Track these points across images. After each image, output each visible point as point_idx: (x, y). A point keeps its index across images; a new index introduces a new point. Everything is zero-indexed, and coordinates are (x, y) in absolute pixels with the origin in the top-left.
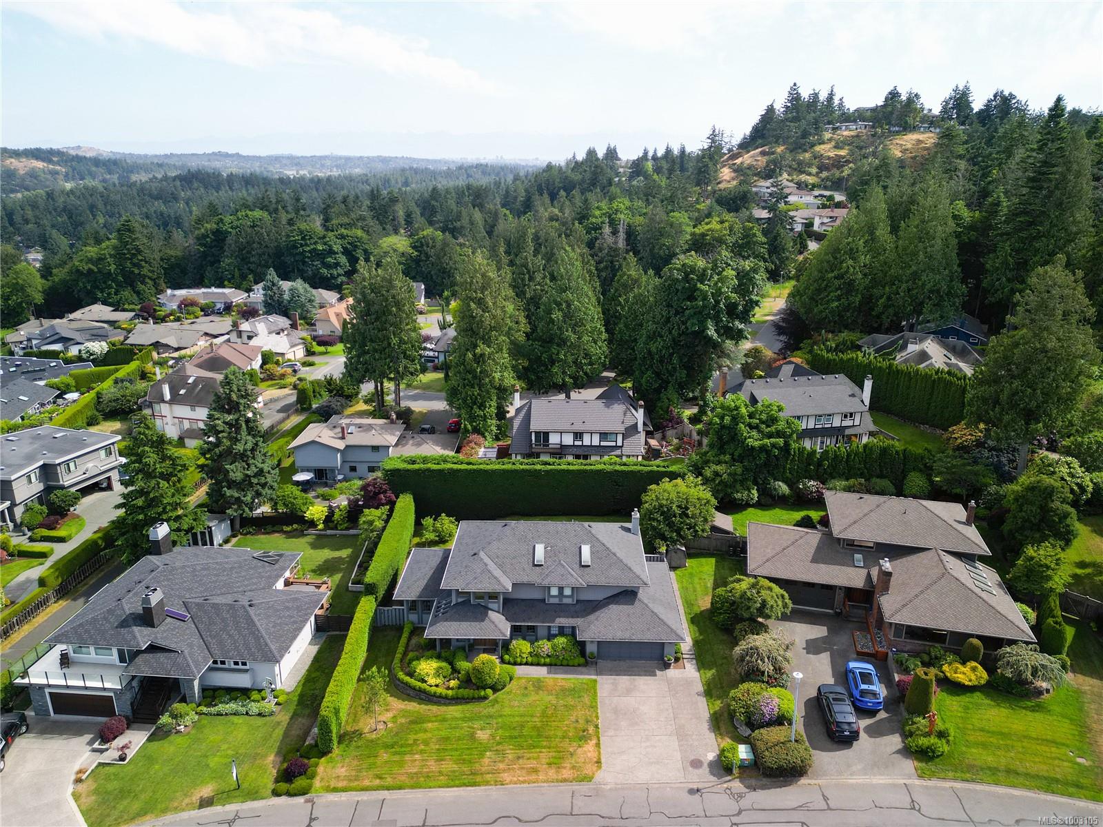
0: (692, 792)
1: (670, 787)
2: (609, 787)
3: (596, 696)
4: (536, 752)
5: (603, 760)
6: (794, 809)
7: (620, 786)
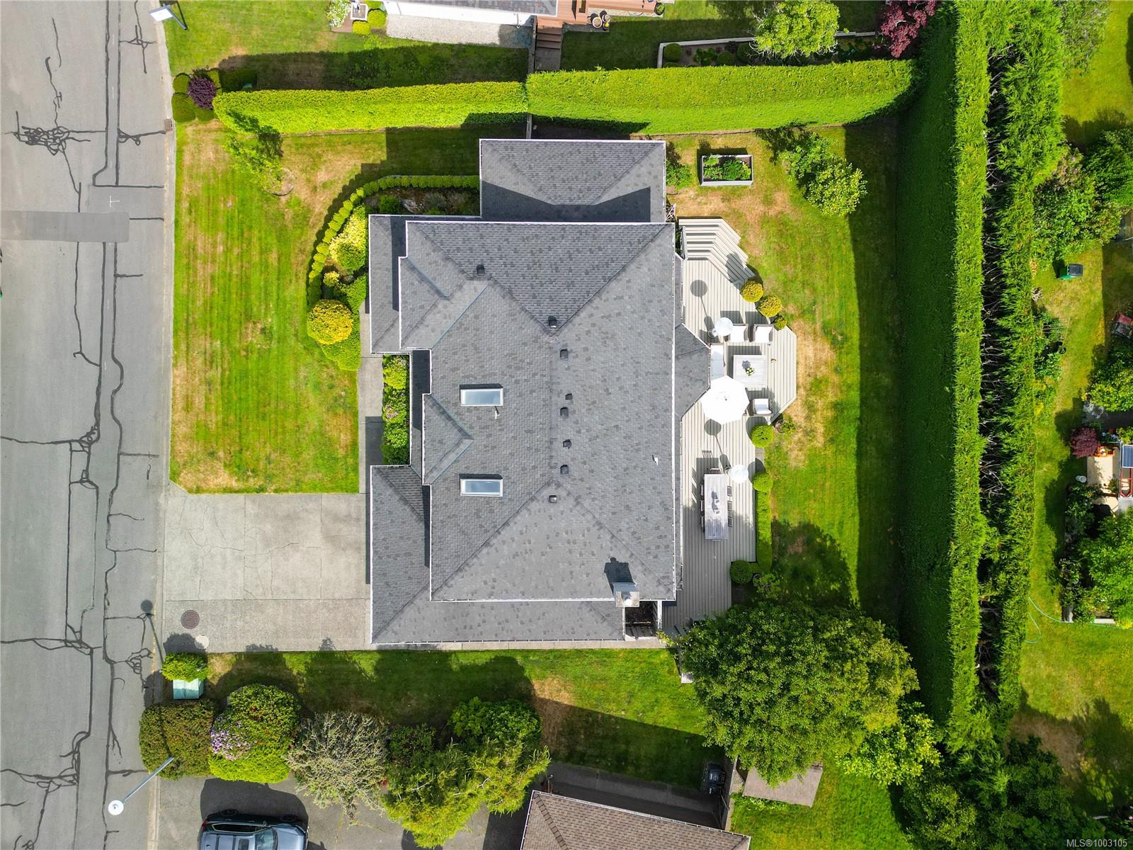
0: (147, 607)
1: (155, 581)
2: (161, 501)
3: (321, 490)
4: (217, 407)
5: (203, 496)
6: (110, 728)
7: (161, 515)
